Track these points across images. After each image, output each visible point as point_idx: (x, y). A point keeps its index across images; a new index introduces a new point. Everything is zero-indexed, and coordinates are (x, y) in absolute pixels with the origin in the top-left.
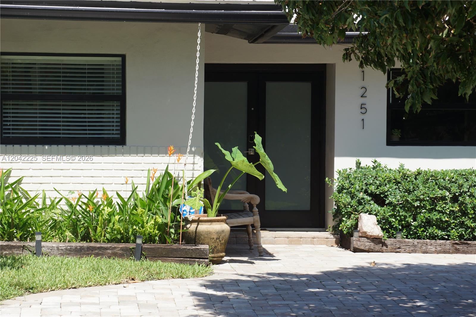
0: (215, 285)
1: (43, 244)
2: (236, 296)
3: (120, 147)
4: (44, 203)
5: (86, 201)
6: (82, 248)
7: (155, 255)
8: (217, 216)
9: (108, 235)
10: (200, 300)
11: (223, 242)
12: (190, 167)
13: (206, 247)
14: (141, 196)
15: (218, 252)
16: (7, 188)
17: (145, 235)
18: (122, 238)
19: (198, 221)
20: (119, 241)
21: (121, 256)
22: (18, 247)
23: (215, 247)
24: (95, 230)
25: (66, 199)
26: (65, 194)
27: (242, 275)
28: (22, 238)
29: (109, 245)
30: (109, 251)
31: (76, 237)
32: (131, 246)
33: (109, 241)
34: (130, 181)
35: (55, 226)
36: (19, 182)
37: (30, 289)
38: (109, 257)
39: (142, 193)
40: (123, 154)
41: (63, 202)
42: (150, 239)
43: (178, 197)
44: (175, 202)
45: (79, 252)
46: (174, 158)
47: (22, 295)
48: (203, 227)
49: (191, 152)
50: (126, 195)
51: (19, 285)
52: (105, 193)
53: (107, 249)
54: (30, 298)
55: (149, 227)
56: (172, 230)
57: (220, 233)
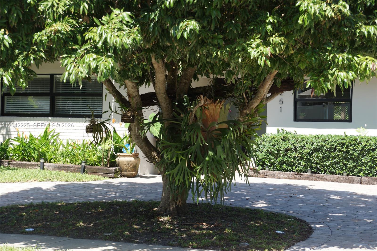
11: (132, 166)
15: (129, 171)
30: (72, 168)
36: (58, 135)
48: (122, 159)
53: (71, 167)
56: (105, 160)
57: (129, 162)
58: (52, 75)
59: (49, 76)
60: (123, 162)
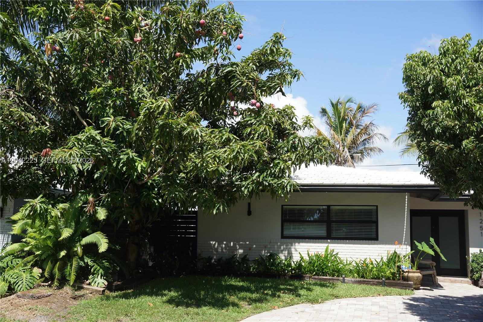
0: (414, 299)
1: (345, 278)
2: (423, 305)
3: (376, 241)
4: (347, 262)
5: (363, 262)
6: (360, 281)
7: (390, 285)
8: (417, 270)
9: (371, 276)
10: (407, 306)
11: (419, 281)
12: (405, 250)
13: (412, 283)
14: (385, 261)
15: (417, 285)
16: (333, 256)
17: (386, 277)
18: (377, 277)
19: (408, 272)
20: (376, 279)
21: (376, 285)
22: (336, 279)
23: (416, 283)
24: (366, 274)
25: (355, 261)
26: (355, 259)
27: (427, 296)
28: (338, 276)
29: (371, 280)
31: (359, 276)
32: (380, 281)
33: (372, 278)
34: (380, 255)
35: (351, 271)
36: (337, 254)
37: (337, 297)
38: (371, 285)
39: (385, 260)
40: (377, 244)
41: (354, 262)
42: (388, 278)
43: (400, 262)
44: (399, 264)
45: (360, 282)
46: (398, 246)
47: (333, 299)
48: (410, 274)
49: (404, 244)
50: (379, 260)
51: (333, 295)
52: (370, 259)
53: (370, 281)
54: (336, 300)
55: (388, 273)
56: (398, 275)
57: (418, 277)
58: (329, 206)
59: (326, 207)
60: (413, 277)
